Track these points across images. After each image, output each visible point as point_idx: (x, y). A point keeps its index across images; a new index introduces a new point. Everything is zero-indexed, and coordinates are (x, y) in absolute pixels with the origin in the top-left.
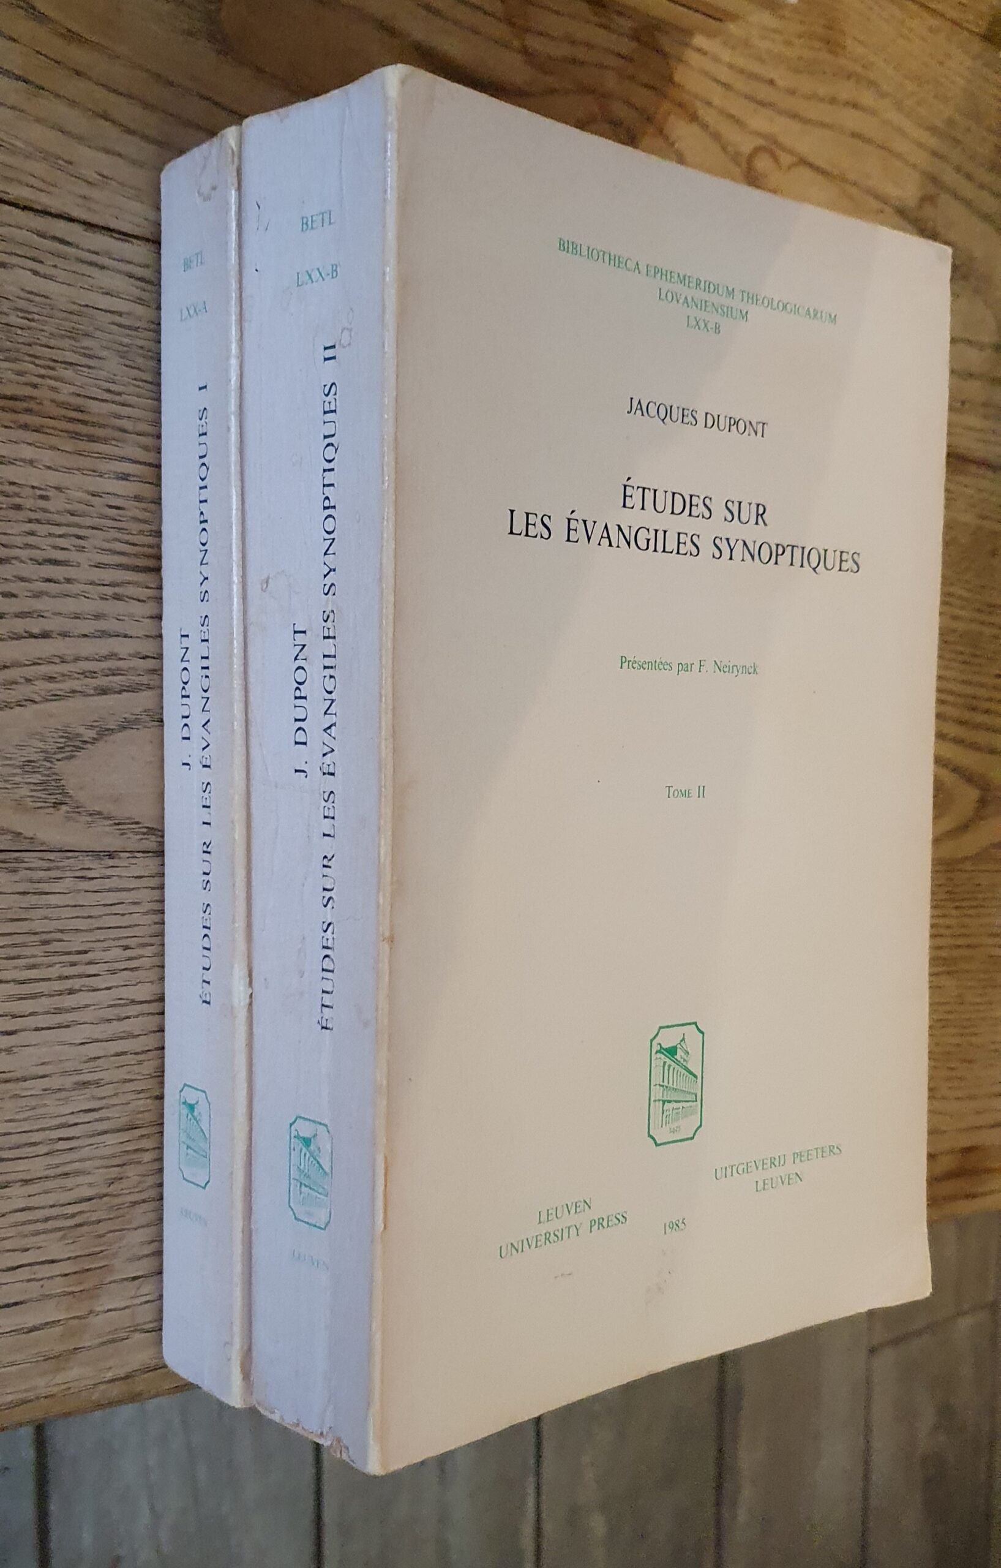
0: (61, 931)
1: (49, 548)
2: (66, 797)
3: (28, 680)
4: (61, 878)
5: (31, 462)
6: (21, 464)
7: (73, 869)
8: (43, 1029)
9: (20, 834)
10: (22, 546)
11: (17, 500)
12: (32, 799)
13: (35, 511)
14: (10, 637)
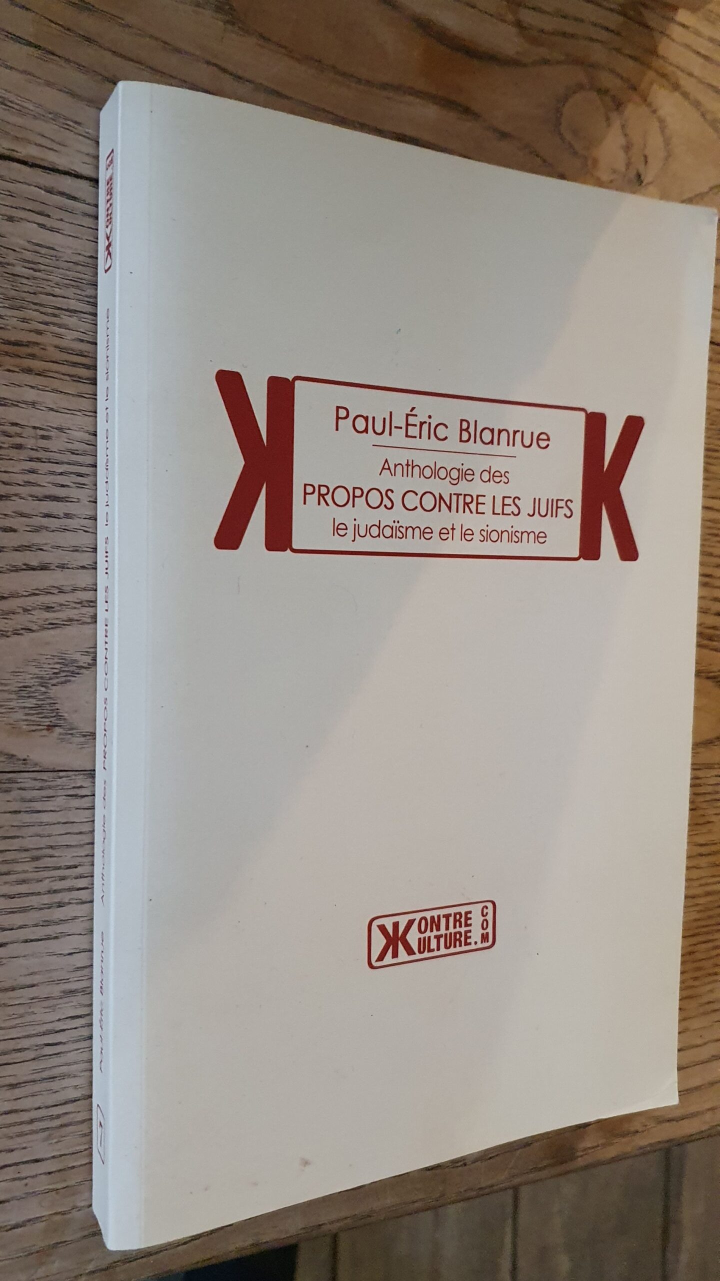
0: (51, 847)
1: (50, 485)
2: (60, 719)
3: (26, 610)
4: (53, 797)
5: (33, 404)
6: (23, 406)
7: (65, 787)
8: (32, 941)
9: (13, 755)
10: (23, 484)
11: (18, 440)
12: (26, 723)
13: (36, 450)
14: (8, 569)
